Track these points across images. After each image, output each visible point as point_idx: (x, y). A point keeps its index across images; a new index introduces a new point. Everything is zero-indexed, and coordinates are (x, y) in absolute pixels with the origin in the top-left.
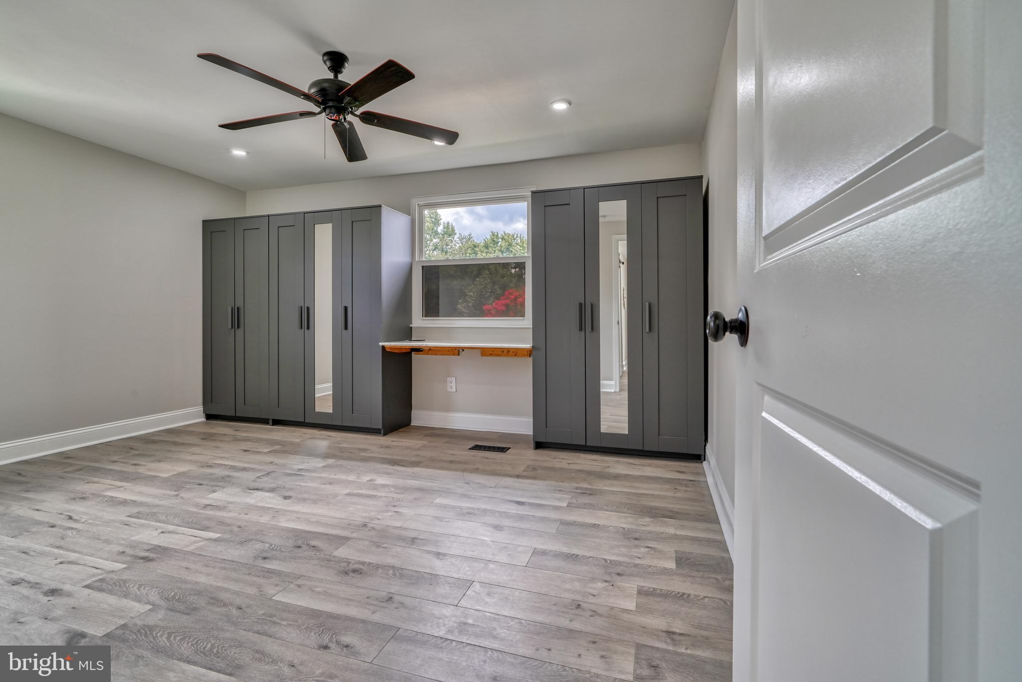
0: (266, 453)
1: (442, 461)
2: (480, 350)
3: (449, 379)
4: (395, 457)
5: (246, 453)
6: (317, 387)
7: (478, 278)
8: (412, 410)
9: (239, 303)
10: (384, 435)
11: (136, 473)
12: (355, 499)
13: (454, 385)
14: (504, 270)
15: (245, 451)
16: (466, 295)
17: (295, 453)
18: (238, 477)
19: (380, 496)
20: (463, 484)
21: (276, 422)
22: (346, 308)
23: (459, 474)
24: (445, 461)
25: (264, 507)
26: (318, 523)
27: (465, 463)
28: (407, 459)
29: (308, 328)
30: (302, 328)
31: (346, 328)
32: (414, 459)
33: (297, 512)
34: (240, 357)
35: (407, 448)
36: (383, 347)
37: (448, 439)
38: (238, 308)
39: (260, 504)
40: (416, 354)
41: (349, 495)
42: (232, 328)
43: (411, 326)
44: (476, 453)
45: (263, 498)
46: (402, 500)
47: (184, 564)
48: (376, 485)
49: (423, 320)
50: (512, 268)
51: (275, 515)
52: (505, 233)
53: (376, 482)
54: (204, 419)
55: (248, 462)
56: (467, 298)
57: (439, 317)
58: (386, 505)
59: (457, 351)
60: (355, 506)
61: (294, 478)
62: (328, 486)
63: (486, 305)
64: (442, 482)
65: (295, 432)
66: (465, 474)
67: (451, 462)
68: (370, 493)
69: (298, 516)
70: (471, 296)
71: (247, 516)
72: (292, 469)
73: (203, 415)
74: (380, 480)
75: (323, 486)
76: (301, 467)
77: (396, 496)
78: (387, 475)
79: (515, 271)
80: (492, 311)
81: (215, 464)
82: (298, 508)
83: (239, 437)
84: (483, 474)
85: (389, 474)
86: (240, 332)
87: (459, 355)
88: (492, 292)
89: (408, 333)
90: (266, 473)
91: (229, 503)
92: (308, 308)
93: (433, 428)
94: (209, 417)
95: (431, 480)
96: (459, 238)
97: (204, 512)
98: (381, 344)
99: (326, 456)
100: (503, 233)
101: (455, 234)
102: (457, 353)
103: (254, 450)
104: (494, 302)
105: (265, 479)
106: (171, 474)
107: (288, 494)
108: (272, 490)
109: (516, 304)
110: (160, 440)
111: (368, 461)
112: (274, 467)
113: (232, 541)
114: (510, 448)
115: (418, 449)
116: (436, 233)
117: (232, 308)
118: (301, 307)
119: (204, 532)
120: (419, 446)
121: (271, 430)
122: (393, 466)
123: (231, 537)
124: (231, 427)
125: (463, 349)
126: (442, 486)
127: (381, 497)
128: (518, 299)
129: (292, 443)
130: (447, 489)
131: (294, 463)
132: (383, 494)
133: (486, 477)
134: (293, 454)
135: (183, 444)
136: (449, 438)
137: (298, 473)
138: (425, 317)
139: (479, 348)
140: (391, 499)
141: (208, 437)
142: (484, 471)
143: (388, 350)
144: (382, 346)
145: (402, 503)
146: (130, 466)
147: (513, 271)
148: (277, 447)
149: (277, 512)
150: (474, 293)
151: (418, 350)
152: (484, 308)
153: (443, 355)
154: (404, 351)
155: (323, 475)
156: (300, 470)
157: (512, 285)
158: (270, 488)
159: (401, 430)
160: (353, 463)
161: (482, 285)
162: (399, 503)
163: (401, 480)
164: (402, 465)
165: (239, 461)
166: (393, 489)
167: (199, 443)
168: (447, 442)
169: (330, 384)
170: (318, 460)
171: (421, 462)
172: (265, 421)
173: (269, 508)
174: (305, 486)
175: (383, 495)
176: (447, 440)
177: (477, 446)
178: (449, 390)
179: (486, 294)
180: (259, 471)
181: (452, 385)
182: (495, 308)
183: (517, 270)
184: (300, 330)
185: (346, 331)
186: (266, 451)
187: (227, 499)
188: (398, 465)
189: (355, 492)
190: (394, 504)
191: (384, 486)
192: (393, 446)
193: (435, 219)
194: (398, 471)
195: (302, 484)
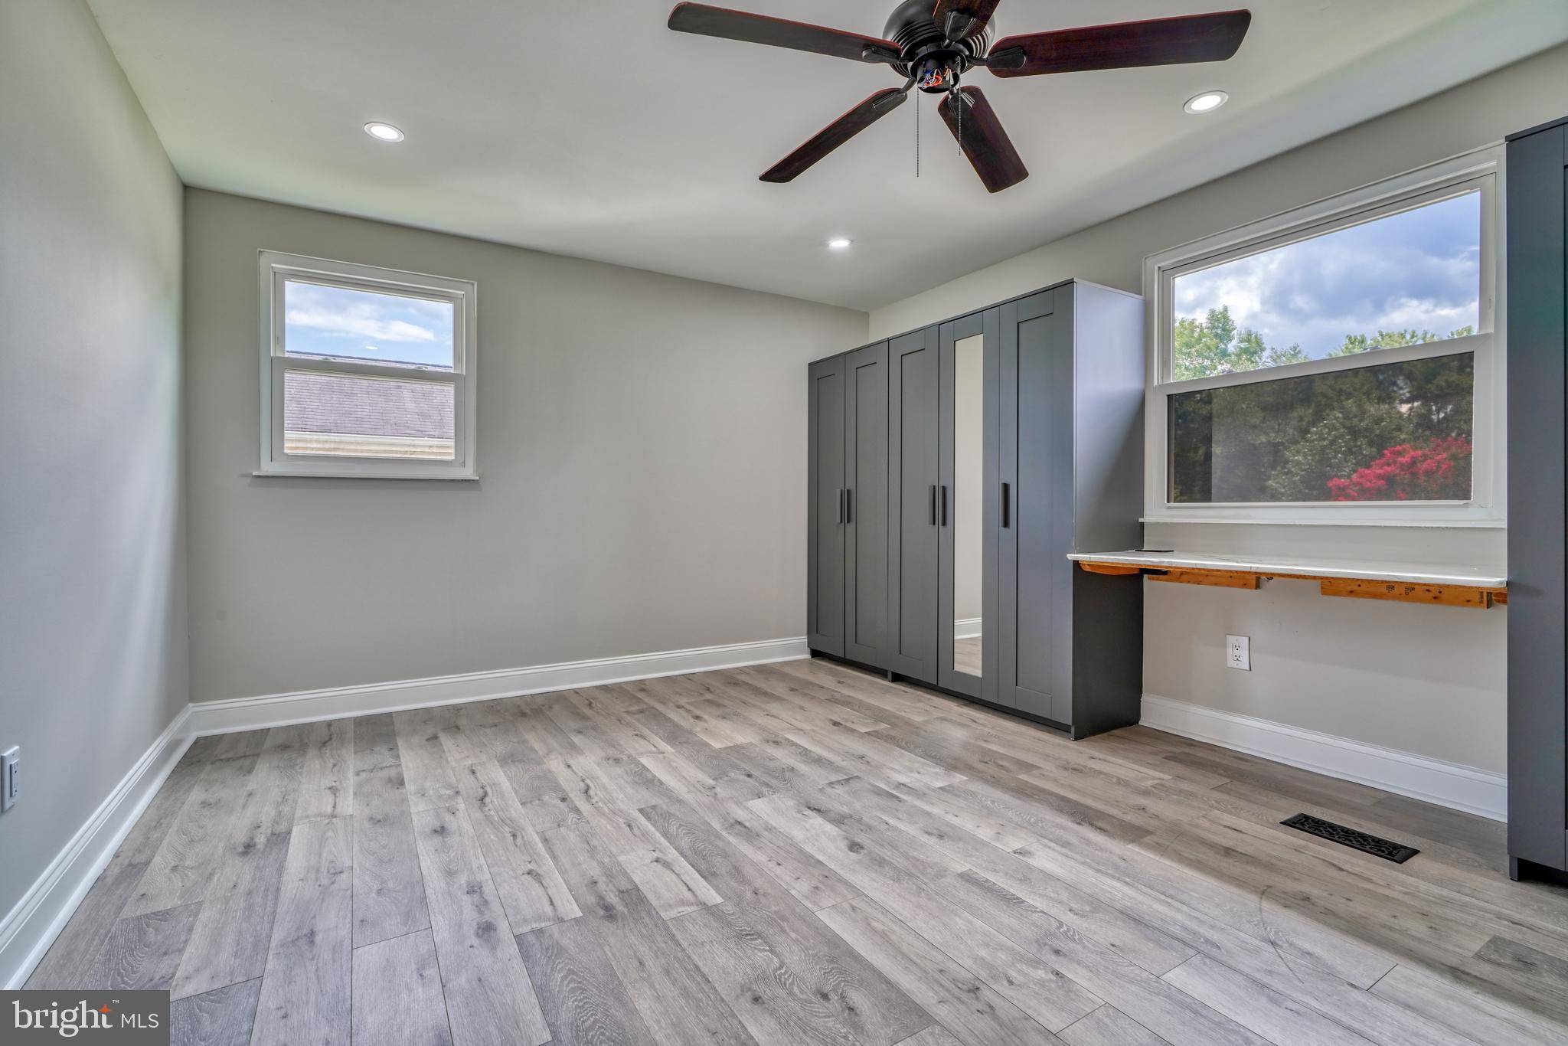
0: (862, 735)
1: (1202, 842)
2: (1318, 583)
3: (1231, 639)
4: (1089, 802)
5: (835, 728)
6: (958, 623)
7: (1314, 427)
8: (1140, 692)
9: (851, 485)
10: (1076, 739)
11: (690, 732)
12: (975, 897)
13: (1244, 654)
14: (1382, 407)
15: (836, 724)
16: (1287, 462)
17: (905, 746)
18: (803, 775)
19: (1031, 906)
20: (1258, 942)
21: (897, 678)
22: (1006, 487)
23: (1252, 900)
24: (1211, 846)
25: (812, 857)
26: (883, 938)
27: (1269, 866)
28: (1114, 812)
29: (944, 523)
30: (934, 524)
31: (1006, 524)
32: (1129, 818)
33: (859, 893)
34: (850, 565)
35: (1120, 782)
36: (1077, 564)
37: (1227, 780)
38: (849, 491)
39: (809, 849)
40: (1153, 579)
41: (968, 881)
42: (841, 521)
43: (1141, 520)
44: (1304, 843)
45: (818, 835)
46: (1080, 939)
47: (644, 950)
48: (1030, 868)
49: (1169, 508)
50: (1402, 402)
51: (820, 886)
52: (1382, 335)
53: (1030, 861)
54: (808, 656)
55: (829, 748)
56: (1290, 465)
57: (1210, 500)
58: (1037, 942)
59: (1256, 580)
60: (970, 918)
61: (883, 801)
62: (933, 841)
63: (1335, 479)
64: (1195, 914)
65: (920, 701)
66: (1266, 905)
67: (1228, 852)
68: (1012, 891)
69: (856, 903)
70: (1298, 463)
71: (778, 870)
72: (887, 780)
73: (808, 650)
74: (1046, 860)
75: (925, 838)
76: (903, 779)
77: (1068, 918)
78: (1059, 848)
79: (1411, 409)
80: (1349, 491)
81: (786, 739)
82: (865, 881)
83: (838, 696)
84: (1325, 923)
85: (1065, 844)
86: (851, 528)
87: (1258, 587)
88: (1349, 452)
89: (1135, 536)
90: (846, 777)
91: (769, 829)
92: (944, 489)
93: (1190, 743)
94: (815, 654)
95: (1163, 894)
96: (1272, 357)
97: (727, 836)
98: (1071, 556)
99: (953, 765)
100: (1377, 335)
101: (1263, 350)
102: (1254, 582)
103: (849, 725)
104: (1355, 471)
105: (839, 790)
106: (724, 746)
107: (860, 838)
108: (839, 821)
109: (1414, 475)
110: (744, 682)
111: (1027, 795)
112: (864, 767)
113: (729, 924)
114: (1415, 852)
115: (1146, 793)
116: (1224, 354)
117: (841, 491)
118: (934, 487)
119: (704, 882)
120: (1149, 783)
121: (886, 691)
122: (1079, 824)
123: (733, 914)
124: (834, 674)
125: (1271, 576)
126: (1193, 925)
127: (1032, 909)
128: (1419, 465)
129: (909, 723)
130: (1207, 941)
131: (897, 767)
132: (1039, 903)
133: (1335, 938)
134: (901, 747)
135: (766, 694)
136: (1228, 777)
137: (894, 792)
138: (1175, 501)
139: (1315, 578)
140: (1055, 924)
141: (800, 688)
142: (1329, 912)
143: (1088, 569)
144: (1074, 561)
145: (1078, 947)
146: (690, 718)
147: (1404, 408)
148: (883, 726)
149: (826, 878)
150: (1305, 455)
151: (1156, 572)
152: (1330, 484)
153: (1216, 584)
154: (1122, 572)
155: (934, 810)
156: (900, 785)
157: (1403, 436)
158: (839, 814)
159: (1115, 732)
160: (998, 794)
161: (1324, 439)
162: (1072, 945)
163: (1090, 872)
164: (1101, 829)
165: (820, 743)
166: (1064, 896)
167: (783, 696)
168: (1218, 788)
169: (979, 620)
170: (937, 770)
171: (1148, 832)
172: (881, 673)
173: (819, 862)
174: (895, 829)
175: (1038, 905)
176: (1218, 781)
177: (1307, 818)
178: (1231, 663)
179: (1335, 457)
180: (838, 769)
181: (1238, 653)
182: (1358, 484)
183: (1416, 404)
184: (932, 526)
185: (1006, 529)
186: (864, 730)
187: (767, 819)
188: (1091, 824)
189: (983, 874)
190: (1057, 944)
191: (1048, 877)
192: (1091, 769)
193: (1223, 330)
194: (1088, 842)
195: (891, 822)
